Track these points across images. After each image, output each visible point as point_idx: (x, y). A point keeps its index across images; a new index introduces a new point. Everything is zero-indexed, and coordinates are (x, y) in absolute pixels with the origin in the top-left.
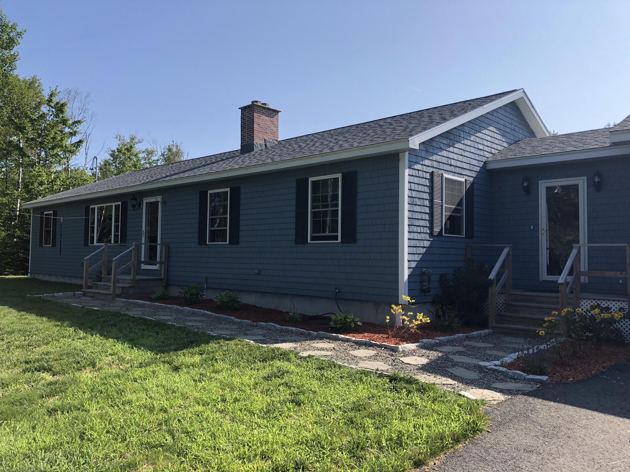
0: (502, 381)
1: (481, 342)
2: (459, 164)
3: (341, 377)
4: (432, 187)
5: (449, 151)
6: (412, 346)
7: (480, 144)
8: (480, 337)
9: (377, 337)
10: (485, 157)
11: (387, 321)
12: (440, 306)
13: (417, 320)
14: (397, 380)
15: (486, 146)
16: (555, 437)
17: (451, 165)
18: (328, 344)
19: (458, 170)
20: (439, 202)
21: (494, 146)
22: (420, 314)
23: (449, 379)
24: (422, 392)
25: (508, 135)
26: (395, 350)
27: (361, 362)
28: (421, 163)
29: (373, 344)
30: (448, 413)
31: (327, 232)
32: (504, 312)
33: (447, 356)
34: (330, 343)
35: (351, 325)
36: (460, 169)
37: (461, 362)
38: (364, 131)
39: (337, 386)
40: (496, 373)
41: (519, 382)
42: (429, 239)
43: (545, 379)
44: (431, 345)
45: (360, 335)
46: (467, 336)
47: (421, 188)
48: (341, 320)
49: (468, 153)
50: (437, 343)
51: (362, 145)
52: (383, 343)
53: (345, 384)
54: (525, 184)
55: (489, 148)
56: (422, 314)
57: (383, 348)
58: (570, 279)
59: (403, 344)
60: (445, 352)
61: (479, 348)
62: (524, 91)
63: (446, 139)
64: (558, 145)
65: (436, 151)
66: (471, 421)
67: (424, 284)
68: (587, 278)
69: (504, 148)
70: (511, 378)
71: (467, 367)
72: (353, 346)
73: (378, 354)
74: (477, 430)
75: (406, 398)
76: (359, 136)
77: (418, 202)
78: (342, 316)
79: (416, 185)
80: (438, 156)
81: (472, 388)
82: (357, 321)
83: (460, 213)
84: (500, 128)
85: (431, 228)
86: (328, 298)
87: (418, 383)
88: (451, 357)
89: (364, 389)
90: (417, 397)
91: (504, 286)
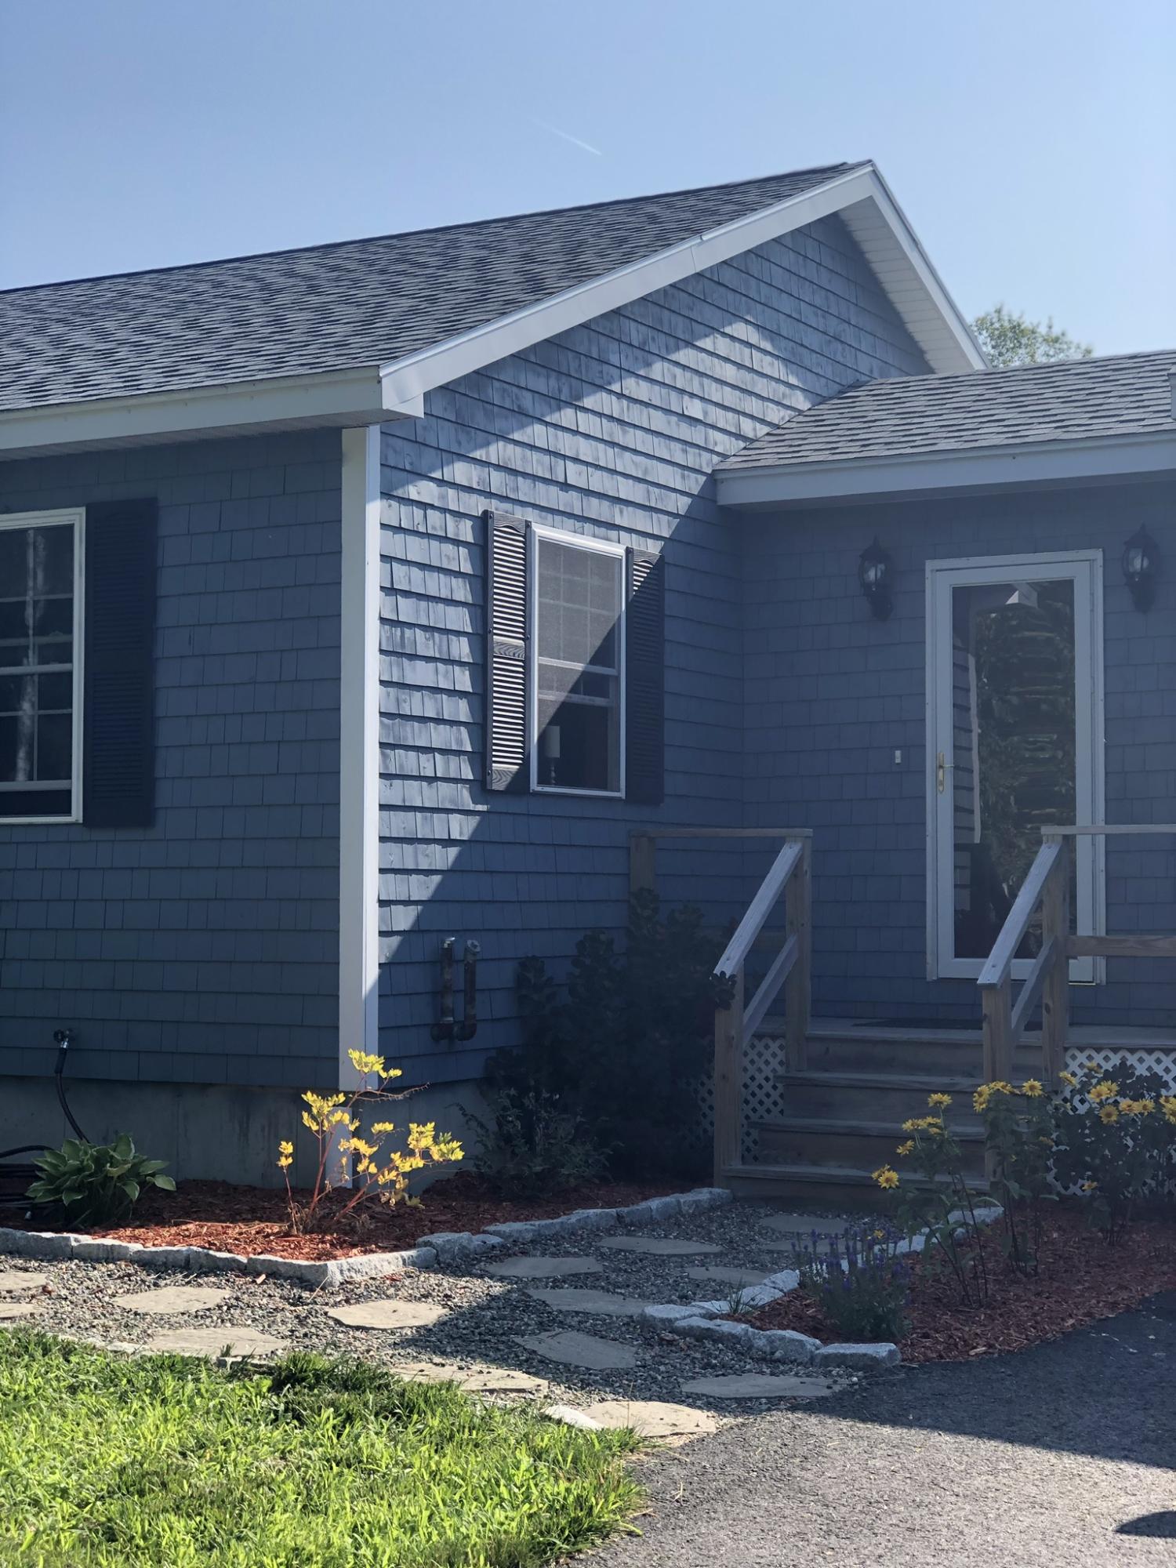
0: (725, 1370)
1: (675, 1237)
2: (598, 481)
3: (73, 1390)
4: (482, 580)
5: (556, 426)
6: (386, 1263)
7: (692, 395)
8: (672, 1220)
9: (241, 1234)
10: (712, 452)
11: (284, 1162)
12: (513, 1092)
13: (409, 1153)
14: (304, 1379)
15: (717, 404)
16: (865, 1531)
17: (565, 486)
18: (21, 1274)
19: (596, 508)
20: (516, 647)
21: (753, 406)
22: (421, 1129)
23: (518, 1374)
24: (399, 1418)
25: (809, 359)
26: (307, 1281)
27: (165, 1332)
28: (437, 475)
29: (221, 1264)
30: (489, 1480)
31: (21, 776)
32: (782, 1112)
33: (524, 1294)
34: (26, 1270)
35: (128, 1189)
36: (606, 503)
37: (577, 1313)
38: (192, 311)
39: (54, 1418)
40: (708, 1344)
41: (791, 1370)
42: (472, 807)
43: (884, 1354)
44: (467, 1256)
45: (164, 1232)
46: (619, 1217)
47: (436, 585)
48: (80, 1170)
49: (639, 433)
50: (494, 1247)
51: (176, 383)
52: (262, 1257)
53: (89, 1409)
54: (871, 575)
55: (730, 415)
56: (430, 1126)
57: (263, 1277)
58: (1026, 968)
59: (347, 1255)
60: (519, 1280)
61: (662, 1261)
62: (875, 173)
63: (544, 371)
64: (1000, 413)
65: (498, 425)
66: (571, 1499)
67: (449, 1001)
68: (1102, 963)
69: (793, 413)
70: (764, 1359)
71: (599, 1328)
72: (129, 1275)
73: (237, 1299)
74: (589, 1529)
75: (335, 1441)
76: (167, 336)
77: (424, 644)
78: (86, 1153)
79: (415, 571)
80: (510, 447)
81: (603, 1400)
82: (153, 1175)
83: (604, 694)
84: (774, 328)
85: (481, 757)
86: (21, 1079)
87: (387, 1386)
88: (536, 1294)
89: (166, 1420)
90: (377, 1434)
91: (777, 1008)
